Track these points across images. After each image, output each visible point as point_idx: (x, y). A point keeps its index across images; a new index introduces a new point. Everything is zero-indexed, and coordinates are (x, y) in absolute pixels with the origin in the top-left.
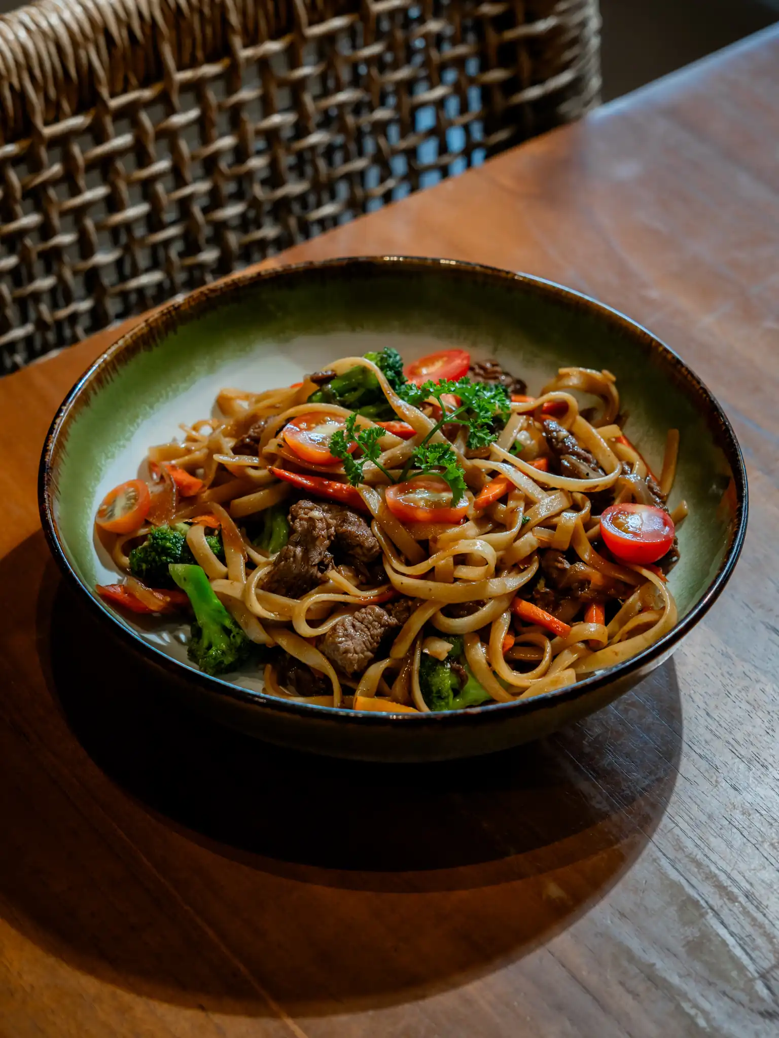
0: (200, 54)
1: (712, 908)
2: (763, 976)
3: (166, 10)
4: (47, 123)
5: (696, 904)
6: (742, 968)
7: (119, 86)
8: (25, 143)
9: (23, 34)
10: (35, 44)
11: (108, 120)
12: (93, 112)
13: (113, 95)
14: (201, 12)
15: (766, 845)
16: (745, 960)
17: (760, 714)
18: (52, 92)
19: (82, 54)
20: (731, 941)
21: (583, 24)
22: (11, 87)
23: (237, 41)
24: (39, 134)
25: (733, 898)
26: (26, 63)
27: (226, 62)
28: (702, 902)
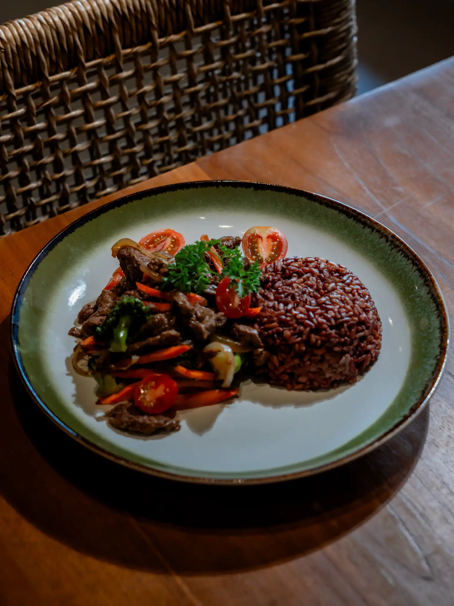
0: (135, 39)
1: (401, 520)
2: (426, 558)
3: (117, 15)
4: (51, 74)
5: (393, 517)
6: (414, 553)
7: (91, 56)
8: (38, 84)
9: (39, 25)
10: (45, 32)
11: (84, 74)
12: (76, 69)
13: (87, 61)
14: (136, 17)
15: (434, 488)
16: (417, 549)
17: (438, 418)
18: (54, 57)
19: (71, 37)
20: (410, 538)
21: (348, 30)
22: (32, 53)
23: (156, 34)
24: (47, 79)
25: (413, 516)
26: (40, 41)
27: (149, 44)
28: (397, 517)
